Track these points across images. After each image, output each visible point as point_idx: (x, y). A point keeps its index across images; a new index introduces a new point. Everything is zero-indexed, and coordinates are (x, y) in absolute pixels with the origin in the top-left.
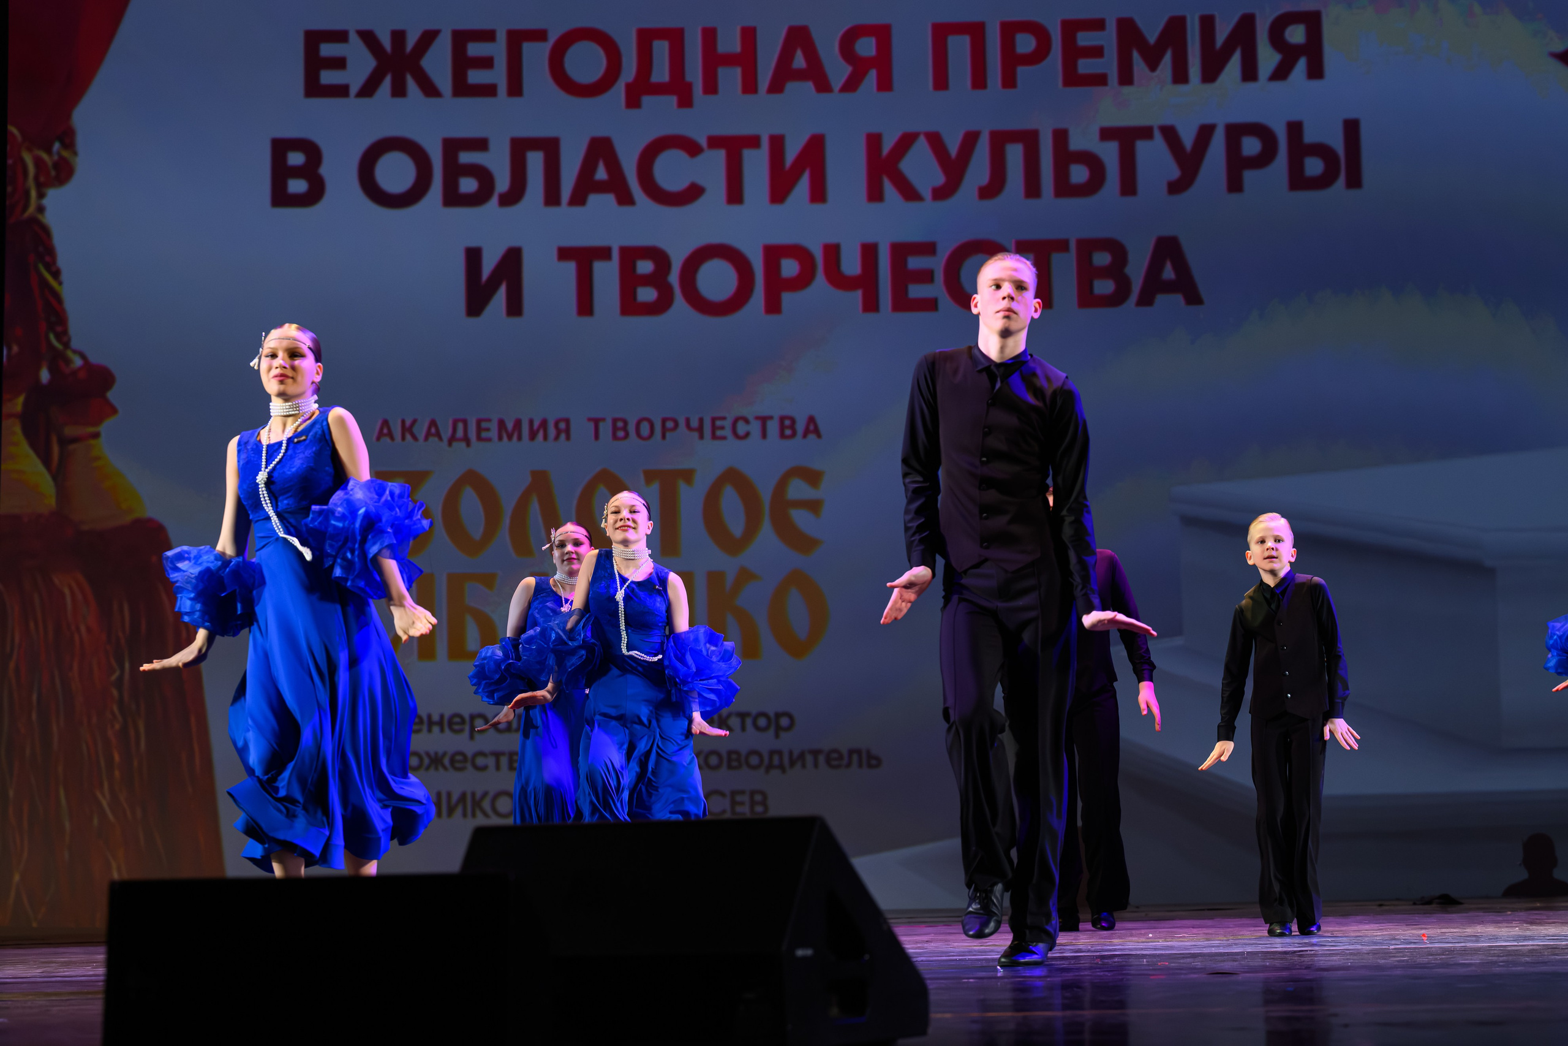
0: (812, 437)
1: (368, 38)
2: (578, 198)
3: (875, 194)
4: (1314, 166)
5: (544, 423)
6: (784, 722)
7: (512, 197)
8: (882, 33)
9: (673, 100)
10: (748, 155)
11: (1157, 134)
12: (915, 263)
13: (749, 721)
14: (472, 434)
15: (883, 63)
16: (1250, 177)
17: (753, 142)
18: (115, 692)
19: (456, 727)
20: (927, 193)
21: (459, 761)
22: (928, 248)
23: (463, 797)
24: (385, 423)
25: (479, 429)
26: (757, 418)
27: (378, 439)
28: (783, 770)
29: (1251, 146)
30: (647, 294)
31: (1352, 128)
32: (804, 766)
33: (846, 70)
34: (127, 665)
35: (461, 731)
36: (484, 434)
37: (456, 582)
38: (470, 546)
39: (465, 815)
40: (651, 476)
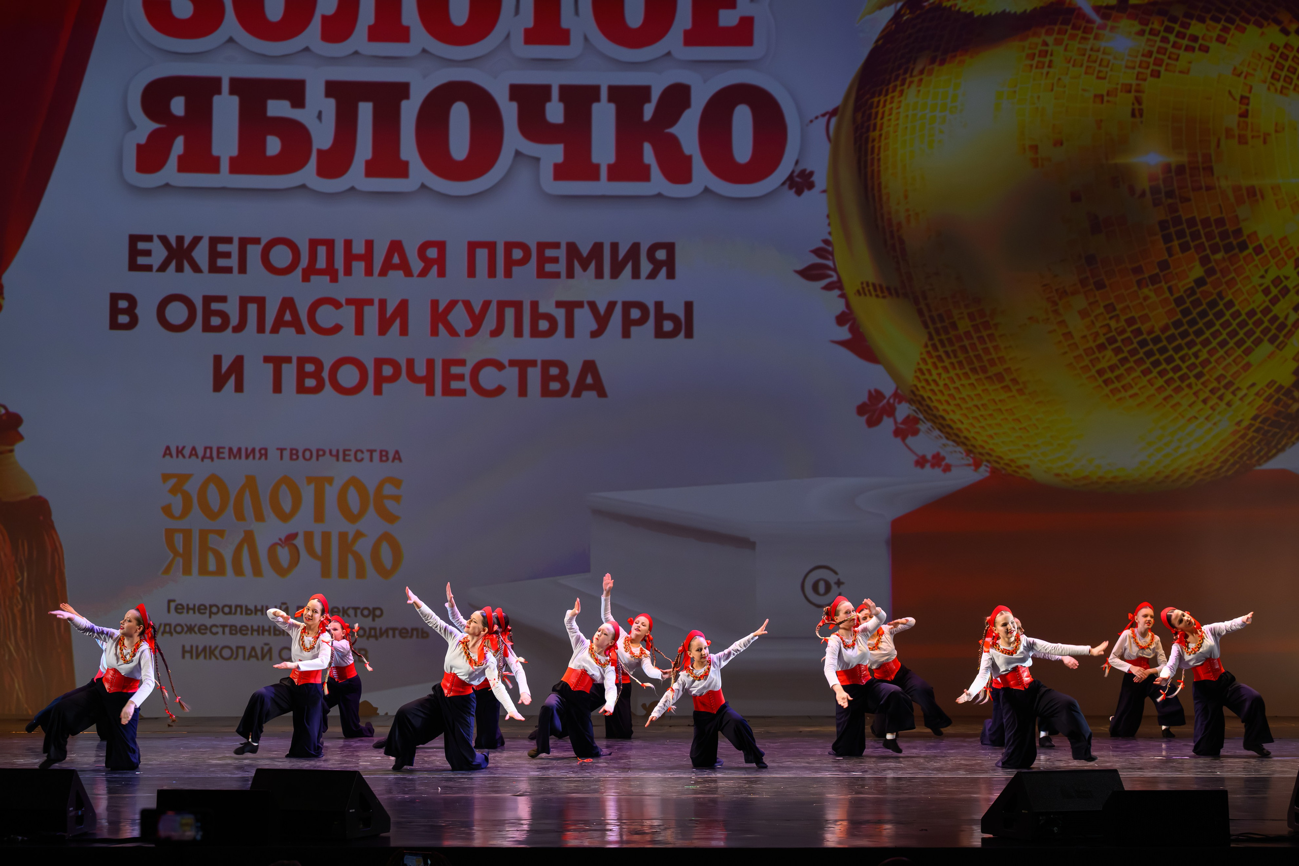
0: (397, 462)
1: (164, 239)
2: (275, 330)
3: (434, 332)
4: (668, 326)
5: (253, 450)
6: (378, 612)
7: (239, 328)
8: (441, 246)
9: (327, 278)
10: (367, 309)
11: (586, 305)
12: (455, 370)
13: (359, 612)
14: (215, 454)
15: (441, 263)
16: (634, 329)
17: (370, 302)
18: (19, 589)
19: (202, 611)
20: (462, 333)
21: (203, 630)
22: (462, 363)
23: (204, 649)
24: (168, 448)
25: (218, 453)
26: (368, 451)
27: (164, 456)
28: (377, 639)
29: (635, 314)
30: (310, 383)
31: (689, 306)
32: (387, 636)
33: (421, 265)
34: (25, 575)
35: (204, 613)
36: (221, 455)
37: (204, 534)
38: (212, 515)
39: (205, 657)
40: (310, 480)
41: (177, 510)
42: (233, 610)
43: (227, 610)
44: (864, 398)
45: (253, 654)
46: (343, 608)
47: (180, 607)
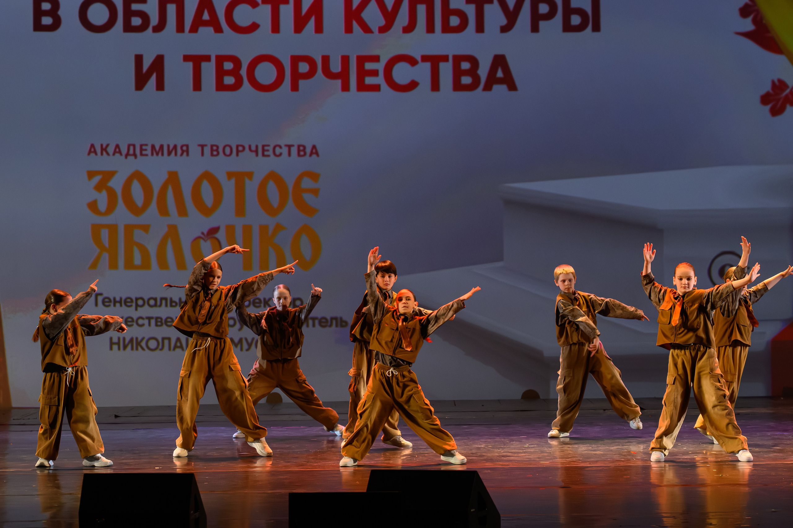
0: (314, 156)
2: (194, 29)
3: (349, 29)
4: (576, 20)
5: (175, 147)
7: (159, 28)
10: (282, 8)
12: (369, 66)
14: (138, 152)
16: (542, 24)
19: (128, 304)
20: (375, 29)
21: (130, 322)
22: (376, 59)
23: (131, 340)
24: (92, 146)
25: (141, 150)
26: (286, 146)
27: (89, 154)
29: (544, 8)
30: (229, 80)
35: (131, 306)
36: (144, 152)
37: (129, 229)
38: (135, 210)
39: (132, 349)
40: (230, 175)
41: (103, 206)
42: (158, 303)
43: (152, 302)
44: (767, 88)
45: (178, 344)
46: (265, 299)
47: (107, 300)
